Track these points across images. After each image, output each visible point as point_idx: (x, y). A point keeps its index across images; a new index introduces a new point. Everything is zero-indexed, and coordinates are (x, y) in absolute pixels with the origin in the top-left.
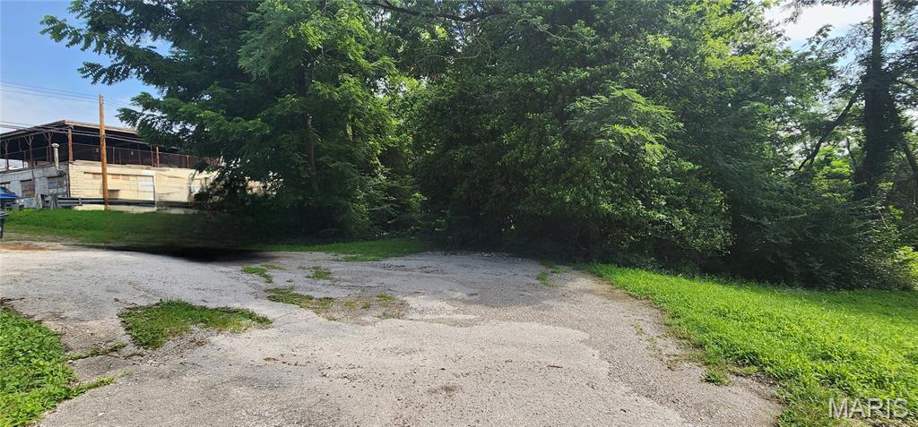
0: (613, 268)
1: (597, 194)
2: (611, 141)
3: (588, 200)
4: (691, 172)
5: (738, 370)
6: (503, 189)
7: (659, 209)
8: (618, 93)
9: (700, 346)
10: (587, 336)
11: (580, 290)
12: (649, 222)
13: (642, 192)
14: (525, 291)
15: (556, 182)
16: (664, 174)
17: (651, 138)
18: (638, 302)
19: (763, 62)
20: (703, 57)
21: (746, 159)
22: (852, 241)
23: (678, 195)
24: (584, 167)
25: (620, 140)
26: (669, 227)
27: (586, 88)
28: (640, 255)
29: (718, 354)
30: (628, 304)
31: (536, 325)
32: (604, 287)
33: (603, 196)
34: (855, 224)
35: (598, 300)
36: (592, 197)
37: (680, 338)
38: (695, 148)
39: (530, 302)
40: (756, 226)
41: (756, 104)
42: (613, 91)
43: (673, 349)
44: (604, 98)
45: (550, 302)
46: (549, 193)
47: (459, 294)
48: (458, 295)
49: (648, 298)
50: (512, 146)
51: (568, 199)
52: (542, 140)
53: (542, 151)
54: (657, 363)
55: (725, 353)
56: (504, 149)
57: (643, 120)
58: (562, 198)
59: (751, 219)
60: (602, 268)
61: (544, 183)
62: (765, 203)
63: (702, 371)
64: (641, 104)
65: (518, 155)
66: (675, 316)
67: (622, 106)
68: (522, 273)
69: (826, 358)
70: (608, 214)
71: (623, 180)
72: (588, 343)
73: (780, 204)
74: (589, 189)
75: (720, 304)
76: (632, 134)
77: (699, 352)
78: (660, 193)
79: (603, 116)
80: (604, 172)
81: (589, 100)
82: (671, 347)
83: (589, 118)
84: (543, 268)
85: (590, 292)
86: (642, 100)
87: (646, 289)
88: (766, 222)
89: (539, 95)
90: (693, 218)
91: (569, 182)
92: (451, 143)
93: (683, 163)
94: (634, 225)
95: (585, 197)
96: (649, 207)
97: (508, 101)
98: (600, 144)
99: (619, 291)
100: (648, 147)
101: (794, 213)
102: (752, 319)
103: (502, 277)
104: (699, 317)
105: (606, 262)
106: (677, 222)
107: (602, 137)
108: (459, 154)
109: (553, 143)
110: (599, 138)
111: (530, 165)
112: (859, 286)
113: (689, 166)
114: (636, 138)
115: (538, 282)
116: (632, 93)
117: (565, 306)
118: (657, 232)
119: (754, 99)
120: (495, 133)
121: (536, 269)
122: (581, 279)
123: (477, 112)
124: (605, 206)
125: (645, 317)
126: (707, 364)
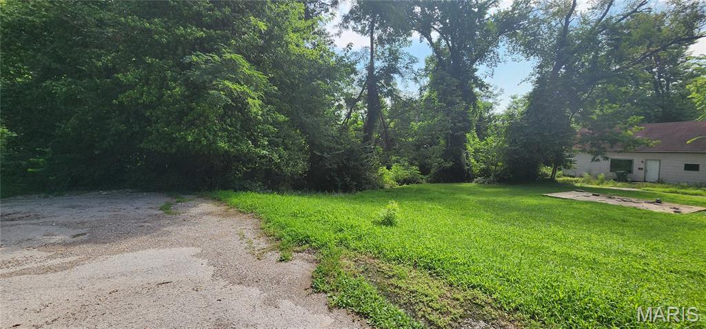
0: (230, 192)
1: (215, 135)
2: (222, 92)
3: (208, 140)
4: (284, 122)
5: (298, 249)
6: (123, 127)
7: (264, 147)
8: (228, 56)
9: (278, 239)
10: (199, 250)
11: (200, 214)
12: (258, 157)
13: (252, 134)
14: (145, 222)
15: (179, 124)
16: (266, 122)
17: (252, 94)
18: (245, 216)
19: (322, 56)
20: (287, 43)
21: (317, 116)
22: (362, 165)
23: (277, 138)
24: (204, 112)
25: (230, 93)
26: (271, 160)
27: (203, 46)
28: (252, 181)
29: (289, 241)
30: (237, 219)
31: (152, 251)
32: (223, 208)
33: (221, 137)
34: (364, 156)
35: (215, 219)
36: (211, 137)
37: (269, 236)
38: (287, 106)
39: (148, 231)
40: (321, 158)
41: (319, 82)
42: (224, 53)
43: (263, 245)
44: (216, 57)
45: (170, 228)
46: (172, 133)
47: (60, 237)
48: (58, 238)
49: (252, 212)
50: (131, 86)
51: (190, 139)
52: (163, 84)
53: (164, 95)
54: (251, 257)
55: (293, 240)
56: (122, 87)
57: (248, 81)
58: (184, 138)
59: (319, 154)
60: (221, 194)
61: (168, 124)
62: (326, 144)
63: (277, 256)
64: (246, 68)
65: (138, 95)
66: (268, 221)
67: (232, 66)
68: (144, 207)
69: (341, 230)
70: (226, 151)
71: (237, 125)
72: (198, 256)
73: (333, 145)
74: (209, 131)
75: (295, 209)
76: (238, 89)
77: (278, 243)
78: (264, 136)
79: (216, 72)
80: (222, 118)
81: (205, 57)
82: (262, 244)
83: (205, 71)
84: (168, 200)
85: (209, 214)
86: (247, 65)
87: (251, 206)
88: (325, 155)
89: (159, 43)
90: (285, 154)
91: (192, 124)
92: (48, 73)
93: (278, 115)
94: (246, 159)
95: (206, 138)
96: (256, 146)
97: (125, 41)
98: (213, 95)
99: (232, 210)
100: (250, 100)
101: (339, 150)
102: (311, 215)
103: (121, 213)
104: (281, 220)
105: (226, 189)
106: (276, 156)
107: (215, 89)
108: (60, 87)
109: (174, 88)
110: (213, 89)
111: (151, 106)
112: (365, 189)
113: (282, 118)
114: (242, 93)
115: (161, 212)
116: (239, 58)
117: (185, 229)
118: (262, 164)
119: (318, 79)
120: (109, 71)
121: (162, 200)
122: (203, 205)
123: (86, 45)
124: (222, 144)
125: (247, 226)
126: (281, 250)
